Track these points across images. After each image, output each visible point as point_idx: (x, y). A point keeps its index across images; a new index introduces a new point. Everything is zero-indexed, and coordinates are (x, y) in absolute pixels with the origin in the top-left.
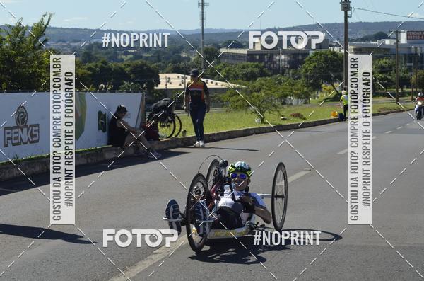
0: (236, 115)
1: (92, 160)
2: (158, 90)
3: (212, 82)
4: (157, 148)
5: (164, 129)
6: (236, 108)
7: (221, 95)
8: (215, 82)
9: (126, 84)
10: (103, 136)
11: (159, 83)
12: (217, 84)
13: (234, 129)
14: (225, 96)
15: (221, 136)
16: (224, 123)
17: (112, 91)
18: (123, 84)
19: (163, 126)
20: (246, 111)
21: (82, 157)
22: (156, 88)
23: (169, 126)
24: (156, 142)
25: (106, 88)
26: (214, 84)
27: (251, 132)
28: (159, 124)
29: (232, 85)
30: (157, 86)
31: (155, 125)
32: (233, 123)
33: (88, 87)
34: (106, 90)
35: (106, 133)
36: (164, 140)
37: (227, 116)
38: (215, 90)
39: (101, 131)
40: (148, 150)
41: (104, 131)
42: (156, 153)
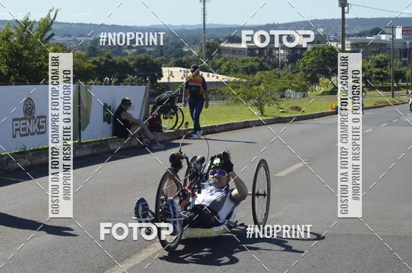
0: (237, 108)
1: (97, 150)
2: (161, 83)
3: (213, 76)
4: (160, 139)
5: (167, 121)
7: (222, 89)
8: (216, 75)
9: (130, 77)
10: (108, 128)
11: (162, 76)
12: (217, 77)
13: (235, 122)
14: (225, 90)
15: (222, 128)
16: (225, 115)
17: (117, 84)
18: (127, 77)
19: (166, 118)
20: (247, 103)
21: (88, 147)
22: (159, 81)
23: (171, 118)
24: (159, 134)
25: (110, 81)
26: (215, 77)
27: (251, 124)
28: (162, 116)
29: (232, 79)
30: (160, 79)
31: (159, 117)
32: (234, 115)
33: (93, 81)
34: (110, 83)
35: (111, 125)
36: (167, 131)
37: (227, 108)
38: (216, 83)
39: (106, 123)
40: (152, 141)
41: (109, 123)
42: (159, 144)
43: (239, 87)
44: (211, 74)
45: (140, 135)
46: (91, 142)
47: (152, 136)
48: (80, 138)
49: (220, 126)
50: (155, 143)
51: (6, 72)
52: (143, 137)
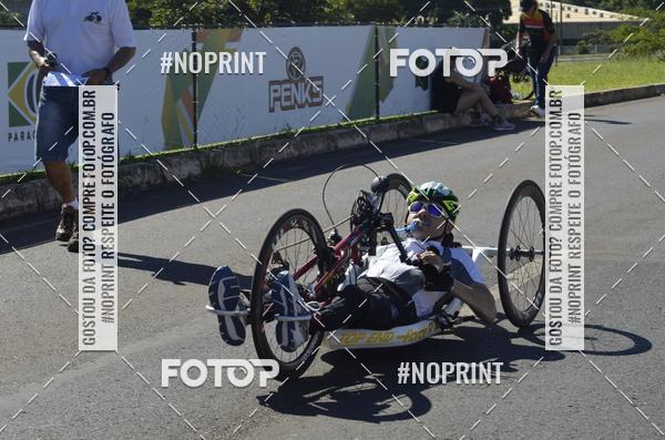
0: (635, 65)
1: (406, 133)
2: (508, 25)
3: (594, 13)
4: (508, 115)
5: (519, 85)
6: (634, 53)
7: (609, 33)
8: (599, 11)
9: (458, 15)
10: (424, 96)
11: (510, 13)
12: (602, 15)
13: (631, 86)
14: (615, 34)
15: (610, 97)
16: (614, 77)
17: (436, 25)
18: (453, 15)
19: (517, 81)
20: (650, 57)
21: (390, 128)
22: (505, 22)
23: (527, 81)
24: (506, 106)
25: (426, 22)
26: (598, 15)
27: (658, 91)
28: (511, 78)
29: (627, 17)
30: (507, 19)
31: (505, 80)
32: (629, 76)
33: (399, 20)
34: (426, 24)
35: (428, 91)
36: (519, 102)
37: (619, 66)
38: (600, 25)
39: (420, 88)
40: (494, 118)
41: (425, 88)
42: (507, 124)
43: (638, 30)
44: (591, 10)
45: (475, 107)
46: (395, 120)
47: (494, 109)
48: (378, 112)
49: (606, 94)
50: (501, 121)
51: (258, 7)
52: (481, 111)
